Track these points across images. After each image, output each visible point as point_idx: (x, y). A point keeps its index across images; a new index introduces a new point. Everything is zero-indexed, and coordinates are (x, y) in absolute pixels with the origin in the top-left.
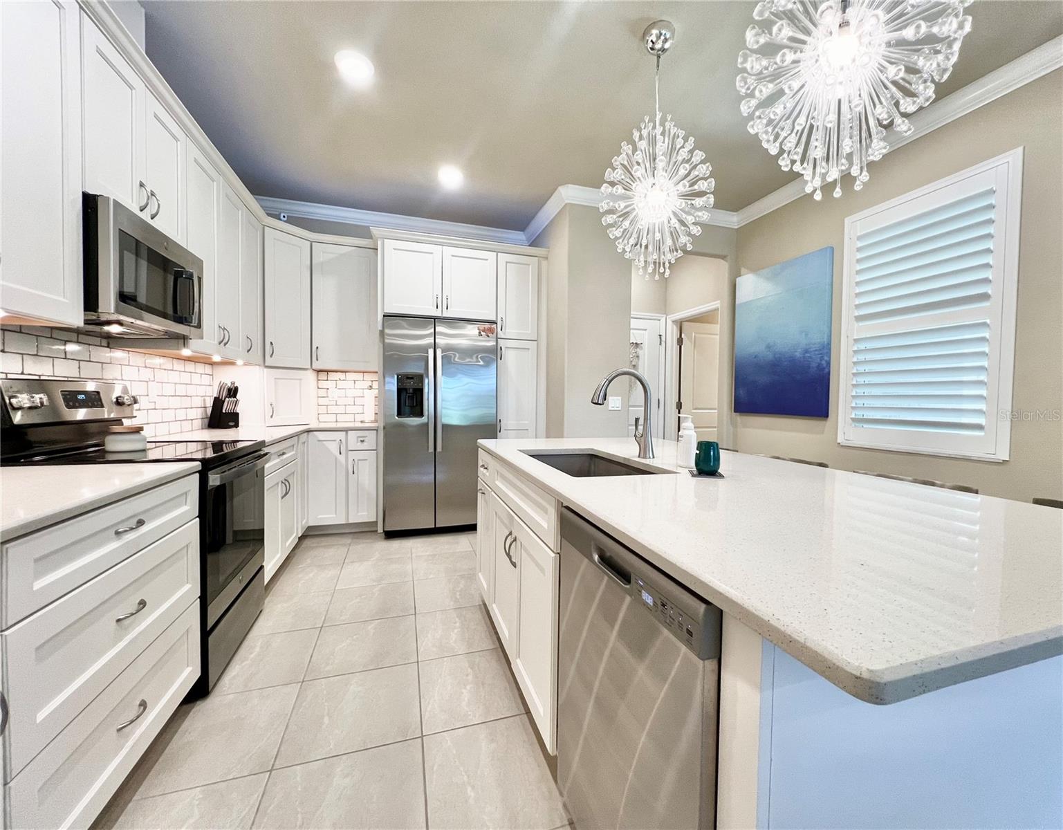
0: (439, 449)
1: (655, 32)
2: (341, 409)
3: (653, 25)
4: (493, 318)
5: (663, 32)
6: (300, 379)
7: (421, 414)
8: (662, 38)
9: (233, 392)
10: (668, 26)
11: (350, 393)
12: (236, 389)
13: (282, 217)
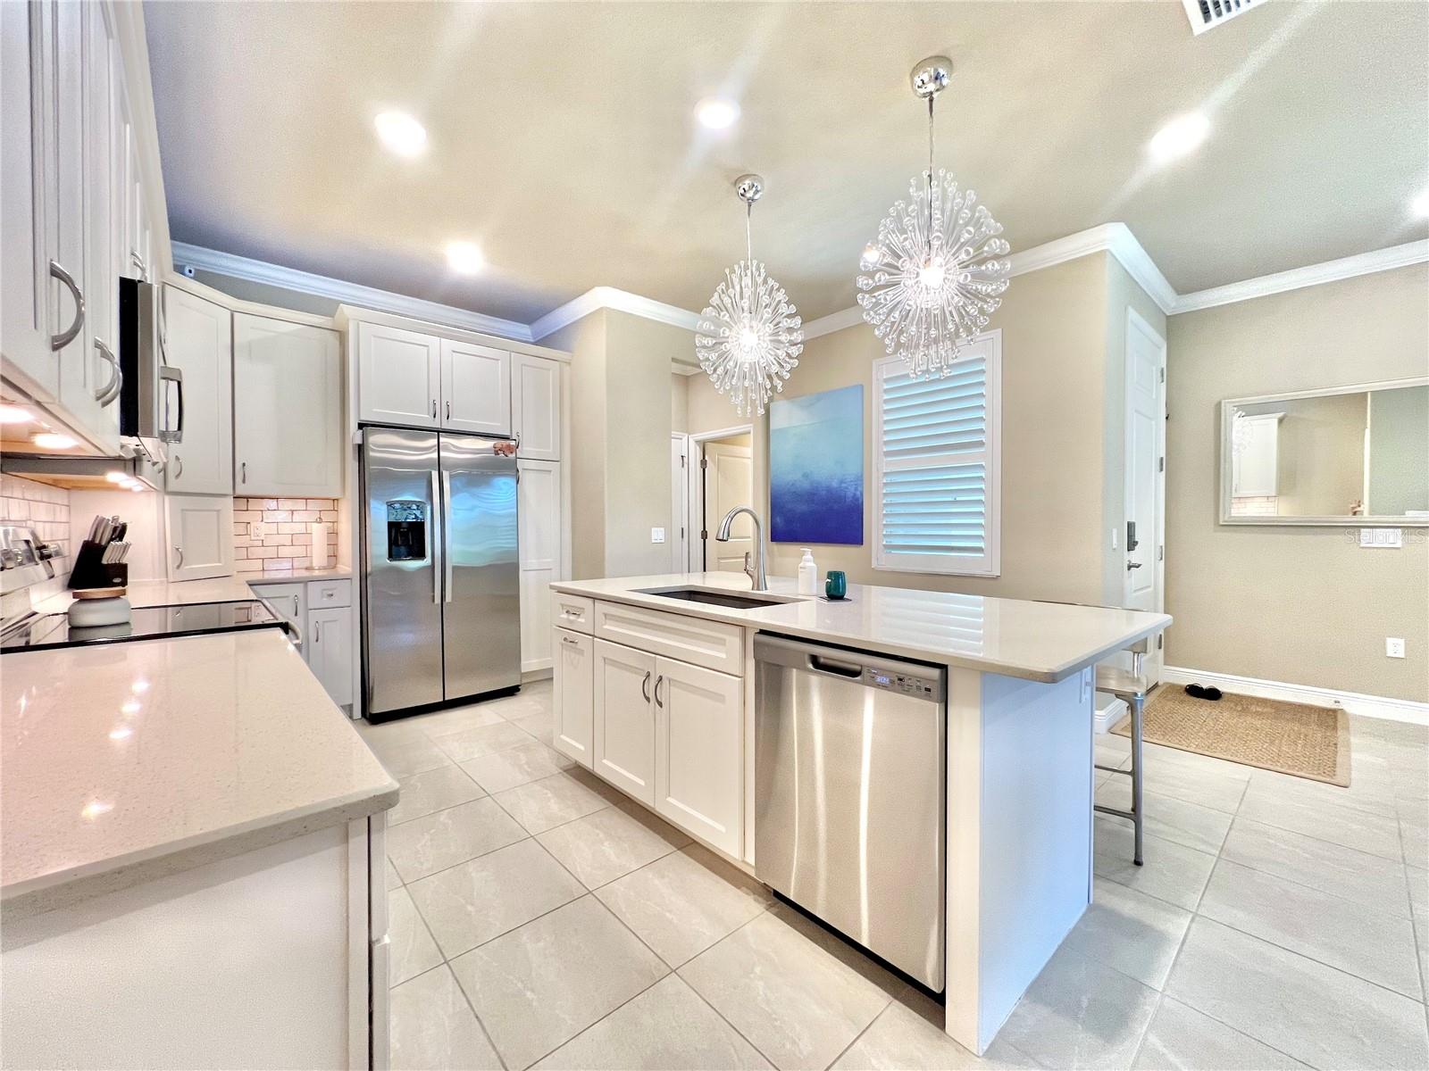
0: (448, 598)
1: (747, 182)
2: (271, 552)
3: (747, 176)
4: (507, 433)
5: (756, 184)
6: (218, 511)
7: (420, 554)
8: (754, 189)
9: (120, 532)
10: (761, 181)
11: (286, 528)
12: (124, 528)
13: (187, 272)
